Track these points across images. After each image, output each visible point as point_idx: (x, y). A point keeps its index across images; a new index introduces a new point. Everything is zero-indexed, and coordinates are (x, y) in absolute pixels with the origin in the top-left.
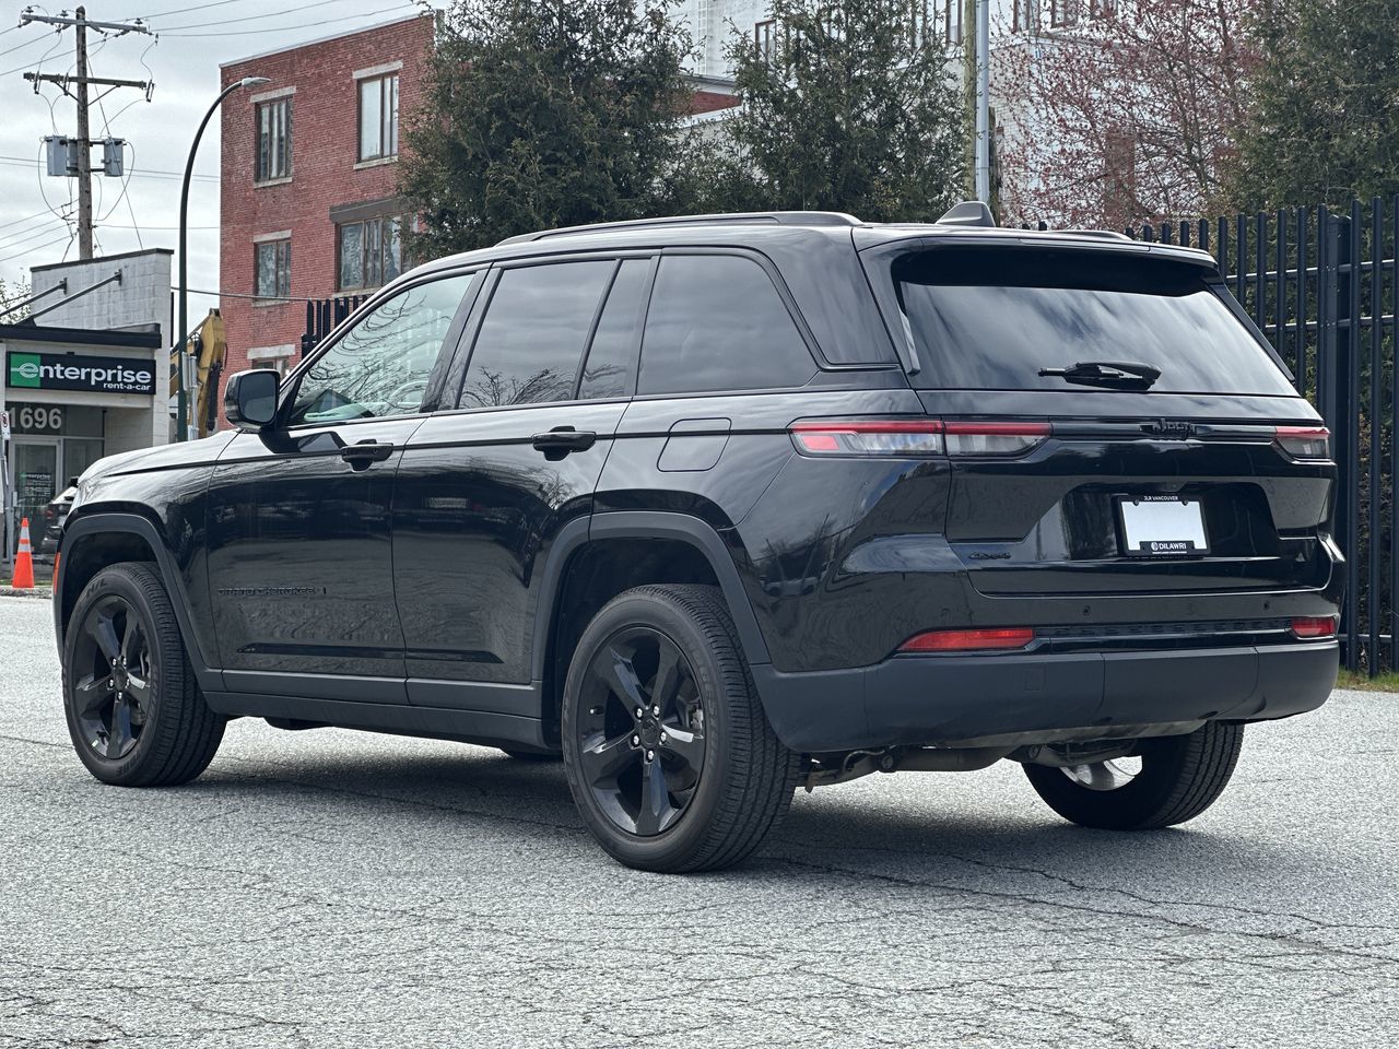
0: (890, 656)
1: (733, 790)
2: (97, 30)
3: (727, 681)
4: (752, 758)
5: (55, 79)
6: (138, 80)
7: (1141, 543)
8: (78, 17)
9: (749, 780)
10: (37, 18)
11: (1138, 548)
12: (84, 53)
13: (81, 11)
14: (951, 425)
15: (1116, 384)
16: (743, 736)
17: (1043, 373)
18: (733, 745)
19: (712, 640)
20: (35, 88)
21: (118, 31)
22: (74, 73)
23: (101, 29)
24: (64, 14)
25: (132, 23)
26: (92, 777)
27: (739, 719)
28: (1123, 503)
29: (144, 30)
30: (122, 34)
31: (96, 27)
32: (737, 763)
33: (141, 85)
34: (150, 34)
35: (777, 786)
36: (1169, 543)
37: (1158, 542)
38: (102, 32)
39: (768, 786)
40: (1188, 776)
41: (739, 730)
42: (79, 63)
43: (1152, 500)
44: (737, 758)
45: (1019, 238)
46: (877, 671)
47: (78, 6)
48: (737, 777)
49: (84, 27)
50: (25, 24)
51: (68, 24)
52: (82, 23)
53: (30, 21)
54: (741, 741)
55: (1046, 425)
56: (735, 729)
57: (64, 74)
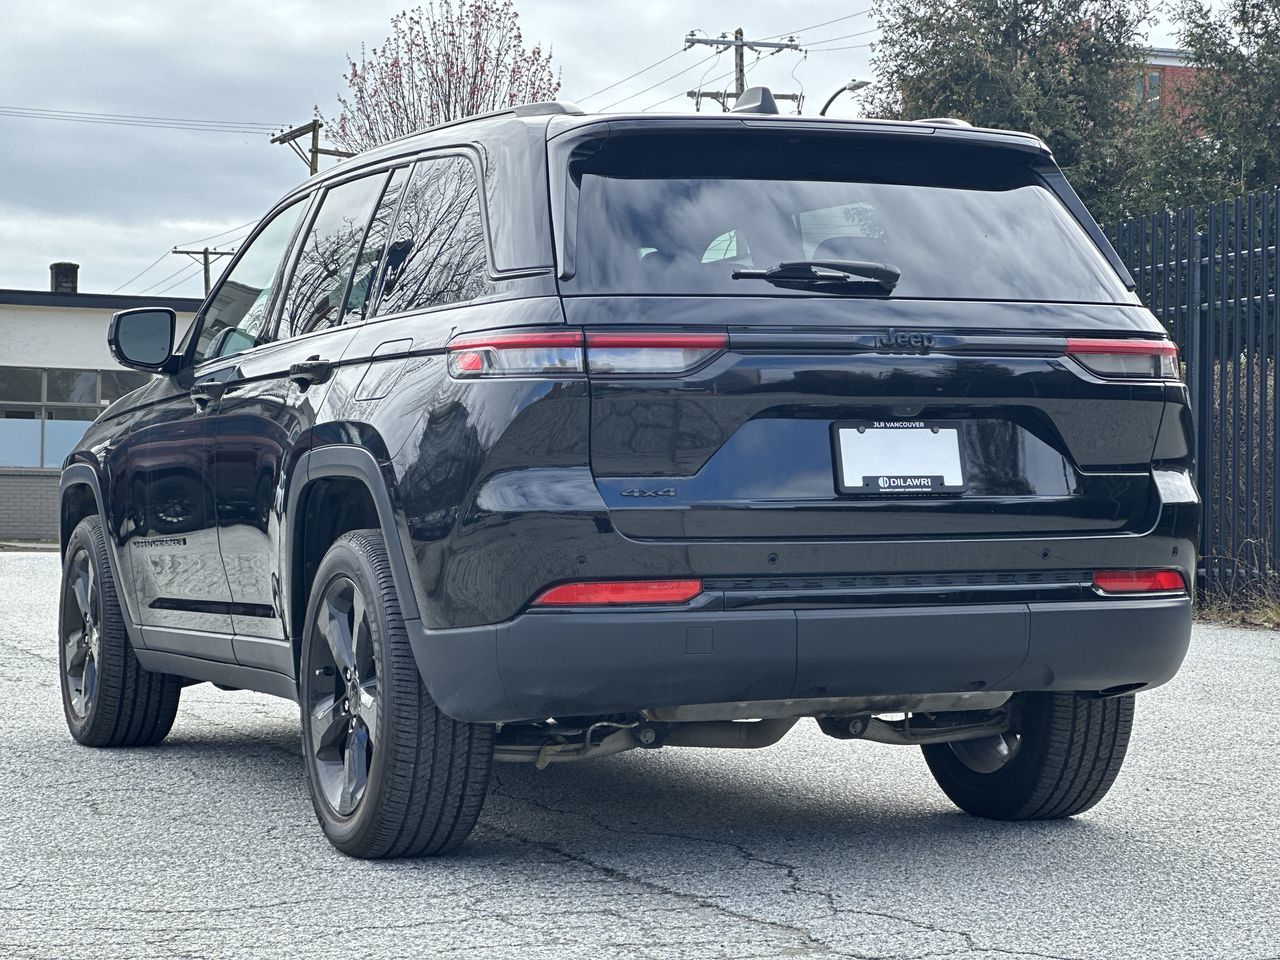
0: (521, 611)
1: (399, 764)
2: (752, 49)
3: (393, 639)
4: (420, 728)
5: (715, 96)
6: (790, 93)
7: (865, 478)
8: (736, 38)
9: (418, 752)
10: (699, 41)
11: (860, 484)
12: (742, 71)
13: (739, 33)
14: (594, 336)
15: (839, 288)
16: (408, 702)
17: (737, 276)
18: (396, 713)
19: (385, 591)
20: (697, 104)
21: (773, 50)
22: (732, 89)
23: (756, 48)
24: (724, 36)
25: (786, 41)
26: (71, 738)
27: (404, 683)
28: (841, 430)
29: (796, 47)
30: (778, 51)
31: (752, 46)
32: (400, 734)
33: (793, 97)
34: (801, 50)
35: (459, 761)
36: (905, 478)
37: (889, 478)
38: (756, 51)
39: (447, 760)
40: (1057, 759)
41: (402, 695)
42: (737, 79)
43: (886, 427)
44: (400, 727)
45: (742, 119)
46: (509, 628)
47: (736, 29)
48: (401, 749)
49: (742, 46)
50: (690, 47)
51: (728, 45)
52: (740, 44)
53: (693, 44)
54: (404, 708)
55: (721, 337)
56: (398, 694)
57: (722, 91)
